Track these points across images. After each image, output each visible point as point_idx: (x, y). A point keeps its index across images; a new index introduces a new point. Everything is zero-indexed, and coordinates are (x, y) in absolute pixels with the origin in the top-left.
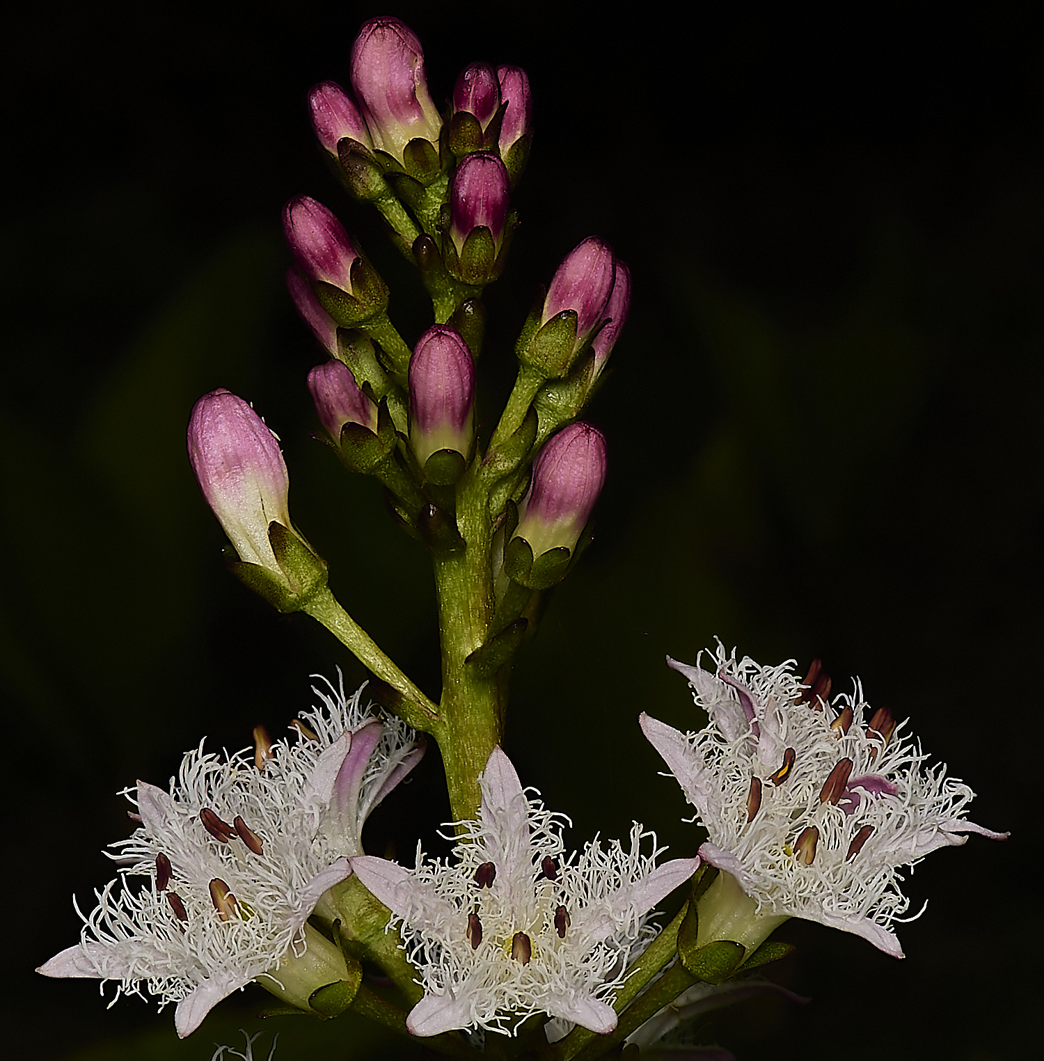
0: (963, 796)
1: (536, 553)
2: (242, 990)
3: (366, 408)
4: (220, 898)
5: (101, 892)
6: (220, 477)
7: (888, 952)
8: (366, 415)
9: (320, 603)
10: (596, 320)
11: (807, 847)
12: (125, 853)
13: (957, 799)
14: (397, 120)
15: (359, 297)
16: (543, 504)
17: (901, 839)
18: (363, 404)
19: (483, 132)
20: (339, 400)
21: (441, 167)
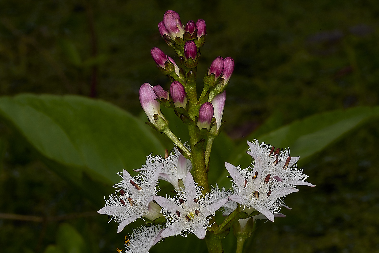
0: (305, 177)
1: (200, 129)
2: (133, 222)
3: (166, 95)
4: (130, 201)
5: (110, 196)
6: (144, 104)
7: (271, 220)
8: (166, 96)
9: (166, 131)
10: (220, 75)
11: (256, 195)
12: (118, 186)
13: (304, 178)
14: (174, 32)
15: (167, 69)
16: (200, 119)
17: (282, 191)
18: (165, 94)
19: (192, 36)
20: (159, 94)
21: (184, 42)
